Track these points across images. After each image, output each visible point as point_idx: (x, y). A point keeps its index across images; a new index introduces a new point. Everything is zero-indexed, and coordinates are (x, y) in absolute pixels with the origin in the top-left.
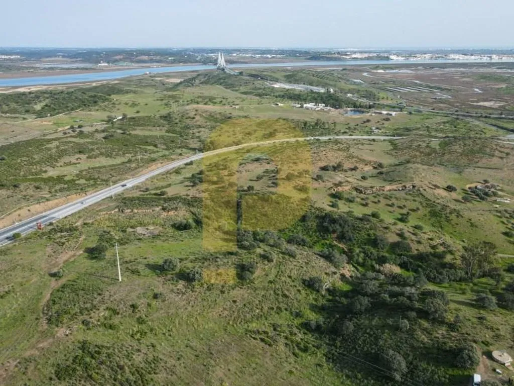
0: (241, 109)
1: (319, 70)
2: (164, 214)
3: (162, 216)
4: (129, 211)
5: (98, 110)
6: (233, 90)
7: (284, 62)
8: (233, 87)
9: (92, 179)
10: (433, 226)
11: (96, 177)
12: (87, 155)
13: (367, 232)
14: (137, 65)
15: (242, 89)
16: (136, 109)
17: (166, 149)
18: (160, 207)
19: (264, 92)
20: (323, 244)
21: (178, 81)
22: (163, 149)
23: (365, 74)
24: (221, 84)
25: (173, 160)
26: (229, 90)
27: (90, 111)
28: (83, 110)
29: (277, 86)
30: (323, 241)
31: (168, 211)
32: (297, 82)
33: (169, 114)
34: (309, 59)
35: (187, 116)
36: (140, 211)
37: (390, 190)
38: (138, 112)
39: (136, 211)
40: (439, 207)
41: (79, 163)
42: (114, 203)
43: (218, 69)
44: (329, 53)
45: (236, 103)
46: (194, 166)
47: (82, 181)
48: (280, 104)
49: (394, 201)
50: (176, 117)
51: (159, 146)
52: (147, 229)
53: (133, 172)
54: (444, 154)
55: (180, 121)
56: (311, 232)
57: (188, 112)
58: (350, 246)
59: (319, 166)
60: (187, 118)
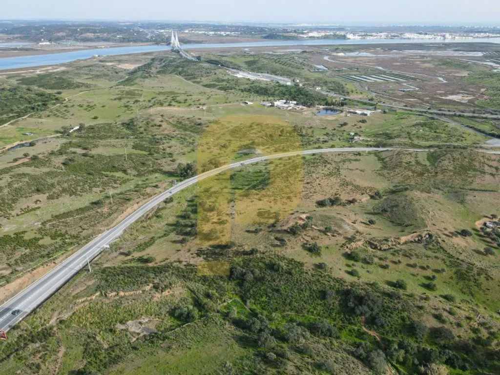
0: (209, 110)
1: (280, 52)
2: (157, 296)
3: (155, 299)
4: (114, 294)
5: (49, 116)
6: (194, 82)
7: (241, 42)
8: (194, 78)
9: (59, 236)
10: (464, 293)
11: (63, 232)
12: (47, 195)
13: (400, 315)
14: (82, 44)
15: (205, 80)
16: (93, 113)
17: (138, 176)
18: (151, 285)
19: (228, 85)
20: (350, 331)
21: (131, 67)
22: (134, 176)
23: (326, 58)
24: (180, 74)
25: (150, 196)
26: (190, 82)
27: (40, 117)
28: (31, 116)
29: (240, 75)
30: (350, 327)
31: (162, 291)
32: (260, 70)
33: (132, 121)
34: (265, 38)
35: (153, 123)
36: (127, 294)
37: (406, 243)
38: (96, 118)
39: (122, 294)
40: (465, 266)
41: (39, 208)
42: (93, 281)
43: (172, 51)
44: (285, 31)
45: (202, 102)
46: (174, 203)
47: (47, 241)
48: (249, 103)
49: (414, 258)
50: (141, 125)
51: (129, 171)
52: (140, 323)
53: (107, 221)
54: (437, 173)
55: (145, 130)
56: (334, 314)
57: (153, 118)
58: (383, 334)
59: (315, 201)
60: (153, 126)
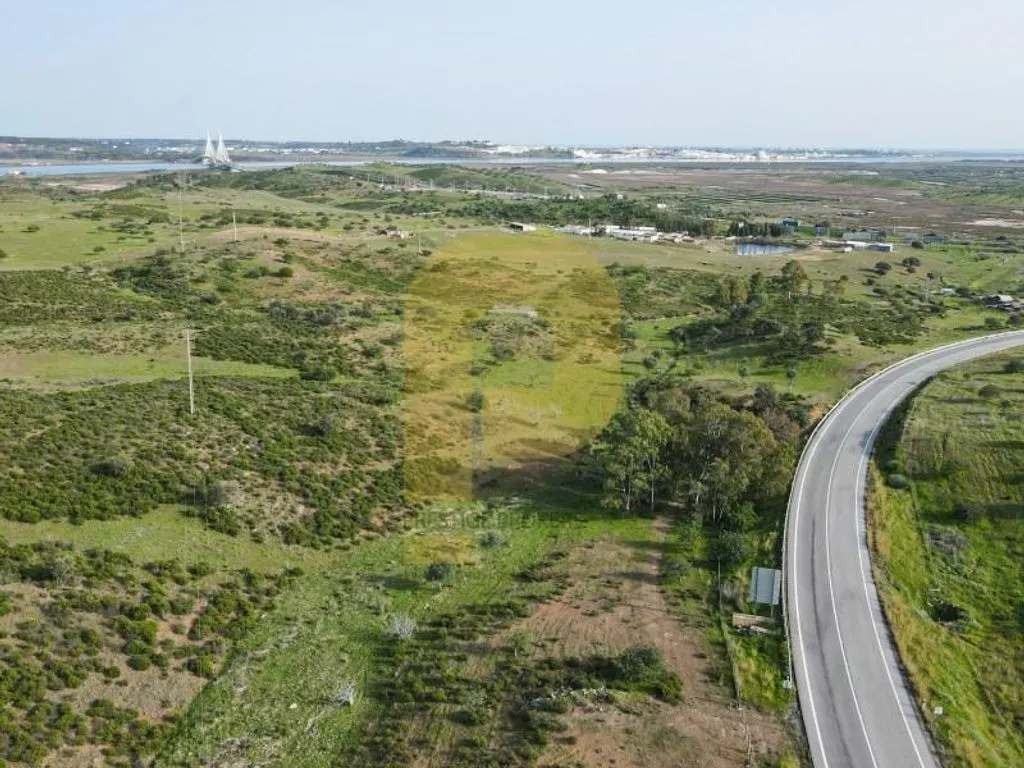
15: (339, 197)
19: (410, 202)
24: (259, 187)
26: (294, 201)
34: (405, 155)
35: (249, 266)
44: (447, 144)
55: (222, 290)
60: (251, 275)
